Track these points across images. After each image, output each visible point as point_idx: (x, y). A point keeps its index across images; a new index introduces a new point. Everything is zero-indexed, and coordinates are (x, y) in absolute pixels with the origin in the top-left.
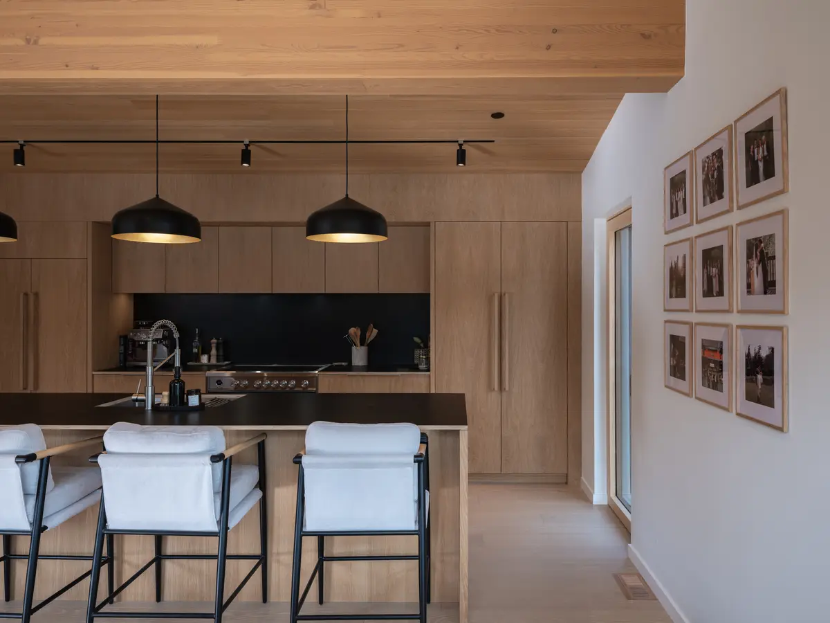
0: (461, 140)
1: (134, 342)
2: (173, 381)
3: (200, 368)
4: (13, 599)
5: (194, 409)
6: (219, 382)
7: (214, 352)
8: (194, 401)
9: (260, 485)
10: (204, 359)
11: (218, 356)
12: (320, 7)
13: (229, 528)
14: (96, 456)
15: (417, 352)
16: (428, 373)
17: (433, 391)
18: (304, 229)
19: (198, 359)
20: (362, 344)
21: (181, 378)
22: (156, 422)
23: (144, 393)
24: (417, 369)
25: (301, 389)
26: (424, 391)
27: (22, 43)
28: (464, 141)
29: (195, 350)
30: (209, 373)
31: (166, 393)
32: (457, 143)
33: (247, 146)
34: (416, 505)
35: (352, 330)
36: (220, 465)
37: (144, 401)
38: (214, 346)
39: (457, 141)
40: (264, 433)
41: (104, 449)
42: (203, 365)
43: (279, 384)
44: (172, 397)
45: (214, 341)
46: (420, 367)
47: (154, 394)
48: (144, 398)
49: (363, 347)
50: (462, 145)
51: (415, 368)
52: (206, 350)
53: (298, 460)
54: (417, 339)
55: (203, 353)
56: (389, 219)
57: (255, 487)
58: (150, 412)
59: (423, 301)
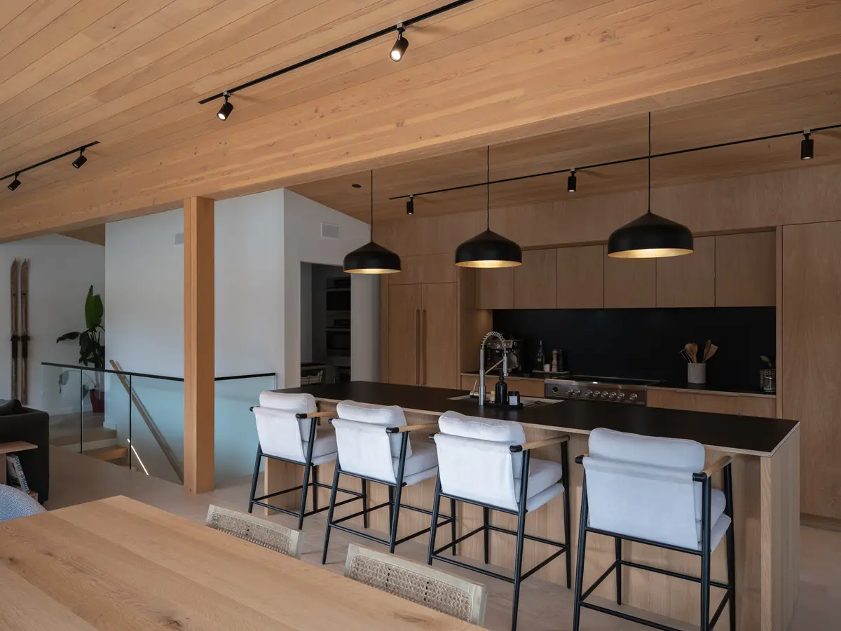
0: (807, 130)
1: (493, 350)
2: (498, 383)
3: (543, 376)
4: (369, 527)
5: (513, 408)
6: (555, 389)
7: (555, 362)
8: (513, 401)
9: (563, 480)
10: (547, 368)
11: (558, 365)
12: (610, 37)
13: (527, 511)
14: (433, 435)
15: (764, 373)
16: (774, 396)
17: (780, 417)
18: (606, 247)
19: (542, 368)
20: (699, 361)
21: (504, 381)
22: (487, 415)
23: (478, 391)
24: (761, 391)
25: (629, 402)
26: (768, 415)
27: (394, 126)
28: (811, 130)
29: (539, 360)
30: (548, 380)
31: (493, 393)
32: (802, 134)
33: (573, 173)
34: (699, 526)
35: (688, 346)
36: (519, 455)
37: (478, 397)
38: (555, 357)
39: (802, 132)
40: (568, 435)
41: (439, 430)
42: (547, 373)
43: (609, 395)
44: (497, 395)
45: (555, 352)
46: (765, 389)
47: (486, 393)
48: (477, 395)
49: (700, 364)
50: (809, 134)
51: (760, 390)
52: (549, 361)
53: (579, 460)
54: (764, 358)
55: (546, 363)
56: (693, 229)
57: (559, 482)
58: (482, 407)
59: (767, 315)
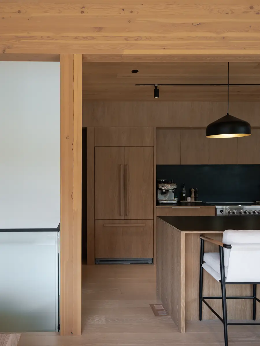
6: (222, 211)
11: (195, 198)
19: (186, 200)
29: (184, 195)
38: (193, 193)
42: (189, 202)
45: (193, 190)
55: (188, 196)
